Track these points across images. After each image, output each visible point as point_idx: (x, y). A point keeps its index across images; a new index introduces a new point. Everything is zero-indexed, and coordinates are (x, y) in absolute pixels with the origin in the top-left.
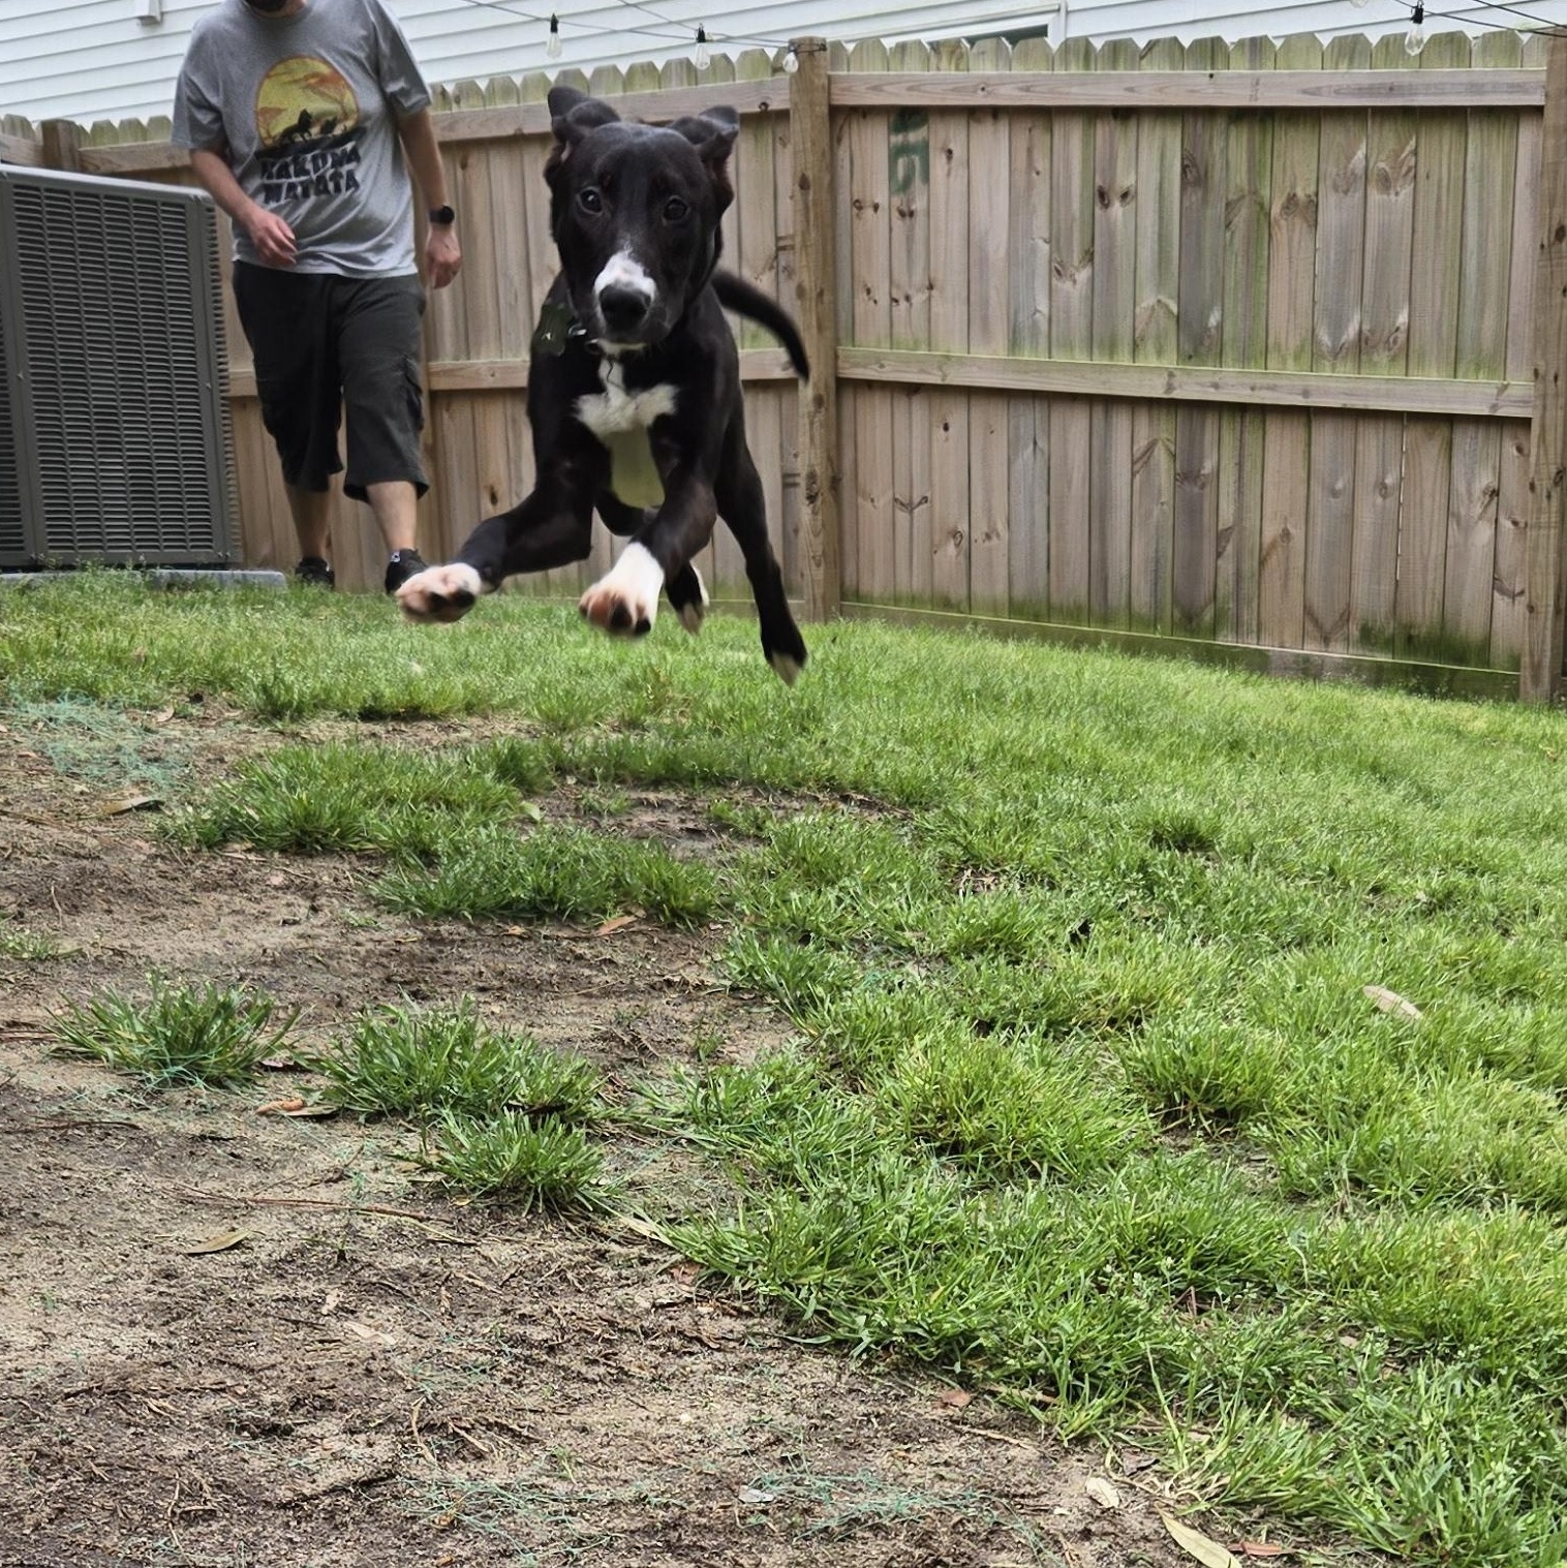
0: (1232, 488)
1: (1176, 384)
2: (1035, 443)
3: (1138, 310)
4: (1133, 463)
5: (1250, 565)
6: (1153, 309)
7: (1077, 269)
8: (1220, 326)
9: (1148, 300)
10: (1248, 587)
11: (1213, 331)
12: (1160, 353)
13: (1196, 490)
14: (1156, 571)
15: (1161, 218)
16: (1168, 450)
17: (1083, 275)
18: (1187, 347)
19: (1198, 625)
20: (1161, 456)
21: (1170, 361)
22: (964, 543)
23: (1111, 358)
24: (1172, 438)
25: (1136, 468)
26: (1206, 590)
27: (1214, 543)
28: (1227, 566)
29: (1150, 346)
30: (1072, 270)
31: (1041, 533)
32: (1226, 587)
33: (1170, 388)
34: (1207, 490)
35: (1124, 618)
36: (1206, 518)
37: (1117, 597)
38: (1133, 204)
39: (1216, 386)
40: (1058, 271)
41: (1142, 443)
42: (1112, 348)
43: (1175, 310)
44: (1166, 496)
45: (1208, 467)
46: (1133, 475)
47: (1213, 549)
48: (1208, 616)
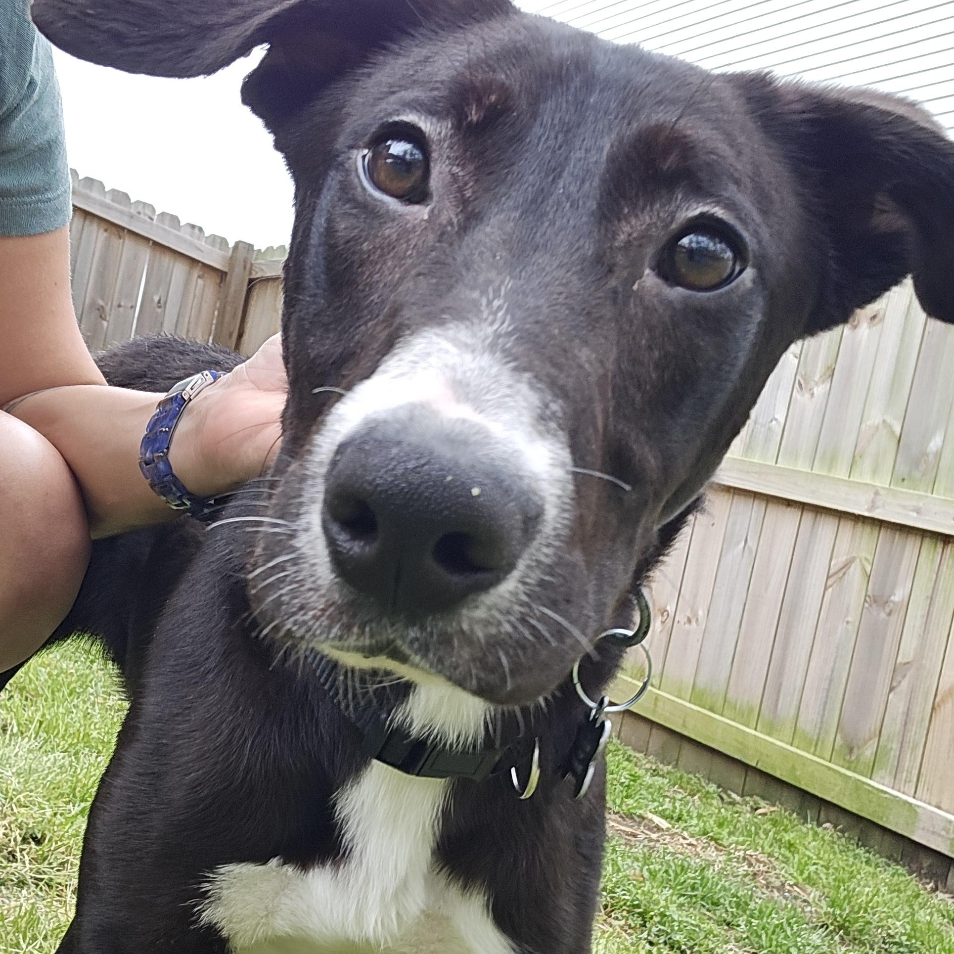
0: (919, 622)
1: (879, 504)
2: (746, 540)
3: (863, 426)
4: (828, 578)
5: (922, 709)
6: (877, 428)
7: (817, 384)
8: (939, 455)
9: (875, 417)
10: (916, 733)
11: (931, 457)
12: (875, 472)
13: (883, 615)
14: (828, 690)
15: (902, 340)
16: (864, 569)
17: (820, 390)
18: (902, 469)
19: (858, 759)
20: (855, 574)
21: (882, 482)
22: (669, 622)
23: (829, 470)
24: (870, 558)
25: (830, 582)
26: (872, 724)
27: (889, 675)
28: (898, 703)
29: (867, 464)
30: (812, 383)
31: (733, 627)
32: (893, 726)
33: (873, 507)
34: (894, 617)
35: (789, 732)
36: (886, 649)
37: (786, 706)
38: (879, 326)
39: (918, 511)
40: (800, 385)
41: (839, 560)
42: (832, 462)
43: (898, 430)
44: (853, 617)
45: (898, 596)
46: (826, 589)
47: (888, 681)
48: (868, 753)
